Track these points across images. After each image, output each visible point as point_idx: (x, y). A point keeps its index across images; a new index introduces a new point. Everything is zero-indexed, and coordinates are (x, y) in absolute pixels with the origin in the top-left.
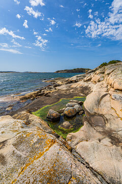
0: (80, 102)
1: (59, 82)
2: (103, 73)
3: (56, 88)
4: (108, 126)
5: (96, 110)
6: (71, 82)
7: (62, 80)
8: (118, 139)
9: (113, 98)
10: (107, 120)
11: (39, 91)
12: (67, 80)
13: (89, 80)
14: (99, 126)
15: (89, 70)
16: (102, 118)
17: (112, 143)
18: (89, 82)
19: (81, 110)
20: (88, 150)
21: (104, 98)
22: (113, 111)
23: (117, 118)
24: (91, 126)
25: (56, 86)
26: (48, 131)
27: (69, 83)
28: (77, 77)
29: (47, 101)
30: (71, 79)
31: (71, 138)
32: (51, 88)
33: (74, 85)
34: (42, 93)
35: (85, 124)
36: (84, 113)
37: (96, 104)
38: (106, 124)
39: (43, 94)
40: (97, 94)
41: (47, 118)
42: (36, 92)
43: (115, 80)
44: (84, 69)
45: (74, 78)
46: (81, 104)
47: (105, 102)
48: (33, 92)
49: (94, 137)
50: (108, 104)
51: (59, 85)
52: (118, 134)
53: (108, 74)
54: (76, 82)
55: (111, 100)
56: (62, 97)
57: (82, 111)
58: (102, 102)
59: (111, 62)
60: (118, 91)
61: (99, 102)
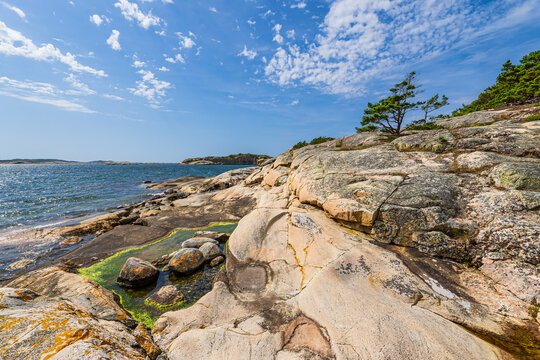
0: (220, 235)
1: (186, 188)
2: (288, 165)
3: (174, 202)
4: (270, 287)
5: (252, 254)
6: (217, 187)
7: (196, 181)
8: (280, 316)
9: (295, 221)
10: (272, 274)
11: (123, 211)
12: (207, 183)
13: (258, 181)
14: (250, 289)
15: (266, 157)
16: (262, 270)
17: (264, 327)
18: (256, 187)
19: (216, 255)
20: (196, 349)
21: (275, 224)
22: (290, 251)
23: (295, 267)
24: (231, 291)
25: (175, 198)
26: (105, 314)
27: (211, 189)
28: (233, 175)
29: (134, 237)
30: (216, 180)
31: (165, 325)
32: (159, 204)
33: (219, 195)
34: (131, 216)
35: (215, 286)
36: (222, 262)
37: (256, 239)
38: (267, 282)
39: (134, 219)
40: (263, 215)
41: (119, 280)
42: (114, 215)
43: (304, 180)
44: (256, 157)
45: (225, 177)
46: (223, 240)
47: (276, 233)
48: (106, 216)
49: (225, 317)
50: (283, 238)
51: (183, 196)
52: (284, 305)
53: (296, 168)
54: (227, 186)
55: (290, 226)
56: (177, 226)
57: (219, 258)
58: (270, 233)
59: (316, 142)
60: (307, 206)
61: (263, 233)
